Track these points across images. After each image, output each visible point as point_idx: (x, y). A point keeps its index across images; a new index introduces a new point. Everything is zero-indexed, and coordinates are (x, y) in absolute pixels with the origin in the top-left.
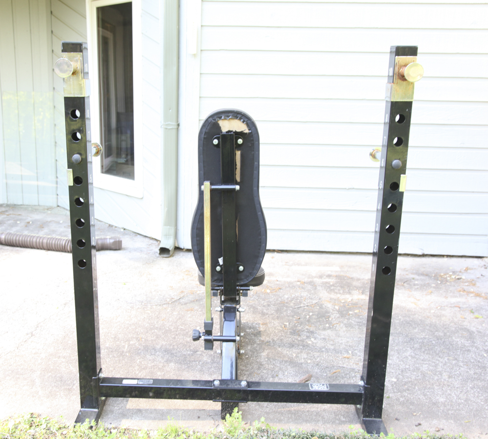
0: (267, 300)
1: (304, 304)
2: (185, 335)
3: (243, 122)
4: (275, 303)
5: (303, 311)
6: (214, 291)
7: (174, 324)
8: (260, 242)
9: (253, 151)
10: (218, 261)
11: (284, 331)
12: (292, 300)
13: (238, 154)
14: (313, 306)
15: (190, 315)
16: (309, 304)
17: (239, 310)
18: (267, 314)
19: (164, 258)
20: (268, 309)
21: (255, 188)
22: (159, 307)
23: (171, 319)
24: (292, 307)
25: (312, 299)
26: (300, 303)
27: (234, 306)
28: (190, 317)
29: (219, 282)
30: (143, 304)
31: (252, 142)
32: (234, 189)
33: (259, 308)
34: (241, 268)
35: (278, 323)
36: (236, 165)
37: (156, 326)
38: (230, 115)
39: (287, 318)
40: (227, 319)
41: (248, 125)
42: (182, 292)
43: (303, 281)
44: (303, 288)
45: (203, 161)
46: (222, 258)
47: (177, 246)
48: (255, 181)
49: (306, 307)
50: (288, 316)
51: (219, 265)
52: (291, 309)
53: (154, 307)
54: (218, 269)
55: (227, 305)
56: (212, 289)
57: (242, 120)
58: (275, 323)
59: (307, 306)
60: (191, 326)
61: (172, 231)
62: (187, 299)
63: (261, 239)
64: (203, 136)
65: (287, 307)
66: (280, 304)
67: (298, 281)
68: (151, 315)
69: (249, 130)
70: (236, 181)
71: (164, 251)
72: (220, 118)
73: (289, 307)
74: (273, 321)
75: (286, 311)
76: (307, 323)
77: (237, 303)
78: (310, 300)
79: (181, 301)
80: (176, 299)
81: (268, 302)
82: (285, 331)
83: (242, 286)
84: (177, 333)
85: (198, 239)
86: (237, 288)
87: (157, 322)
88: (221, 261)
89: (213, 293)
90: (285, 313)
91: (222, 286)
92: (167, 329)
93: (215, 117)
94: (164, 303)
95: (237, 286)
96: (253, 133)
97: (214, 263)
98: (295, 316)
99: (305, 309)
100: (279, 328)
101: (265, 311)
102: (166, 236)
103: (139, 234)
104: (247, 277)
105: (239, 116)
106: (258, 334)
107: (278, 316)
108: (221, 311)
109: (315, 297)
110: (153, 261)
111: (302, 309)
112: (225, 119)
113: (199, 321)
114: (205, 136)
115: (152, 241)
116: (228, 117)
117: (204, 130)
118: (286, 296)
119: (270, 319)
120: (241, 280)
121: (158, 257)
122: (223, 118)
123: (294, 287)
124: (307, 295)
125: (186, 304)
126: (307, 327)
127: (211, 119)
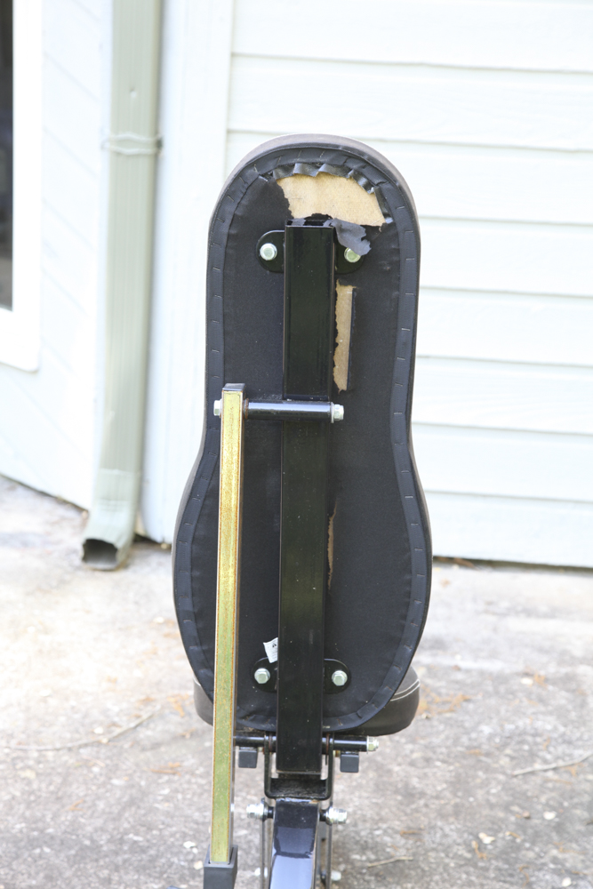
0: (422, 742)
1: (545, 761)
2: (144, 868)
3: (367, 187)
4: (448, 755)
5: (543, 788)
6: (245, 749)
7: (111, 826)
8: (409, 594)
9: (398, 288)
10: (263, 648)
11: (475, 866)
12: (505, 745)
13: (345, 294)
14: (573, 770)
15: (166, 791)
16: (561, 763)
17: (327, 815)
18: (422, 794)
19: (98, 574)
20: (425, 775)
21: (398, 414)
22: (65, 758)
23: (101, 805)
24: (504, 773)
25: (569, 743)
26: (533, 756)
27: (311, 802)
28: (167, 799)
29: (263, 721)
30: (13, 743)
31: (395, 258)
32: (327, 416)
33: (396, 769)
34: (340, 677)
35: (458, 830)
36: (336, 333)
37: (50, 831)
38: (320, 159)
39: (486, 812)
40: (283, 850)
41: (382, 198)
42: (147, 701)
43: (542, 673)
44: (541, 700)
45: (224, 316)
46: (276, 640)
47: (141, 531)
48: (399, 388)
49: (550, 774)
50: (492, 806)
51: (266, 664)
52: (501, 777)
53: (50, 755)
54: (262, 675)
55: (287, 800)
56: (238, 743)
57: (363, 181)
58: (447, 830)
59: (555, 769)
60: (166, 833)
61: (129, 486)
62: (160, 728)
63: (409, 583)
64: (225, 229)
65: (487, 769)
66: (464, 756)
67: (527, 674)
68: (35, 786)
69: (386, 215)
70: (334, 385)
71: (97, 549)
72: (288, 169)
73: (495, 771)
74: (439, 823)
75: (486, 784)
76: (555, 837)
77: (320, 792)
78: (564, 746)
79: (144, 734)
80: (125, 728)
81: (426, 747)
82: (481, 864)
83: (339, 735)
84: (119, 859)
85: (197, 573)
86: (324, 740)
87: (55, 817)
88: (271, 650)
89: (241, 755)
90: (480, 793)
91: (274, 734)
92: (87, 842)
93: (271, 165)
94: (84, 741)
95: (324, 736)
96: (400, 228)
97: (249, 656)
98: (516, 809)
99: (547, 780)
100: (462, 851)
101: (415, 782)
102: (108, 499)
103: (22, 484)
104: (358, 706)
105: (355, 166)
106: (391, 874)
107: (456, 805)
108: (264, 818)
109: (580, 739)
110: (62, 582)
111: (538, 780)
112: (304, 174)
113: (196, 815)
114: (233, 232)
115: (62, 511)
116: (316, 166)
117: (230, 209)
118: (486, 729)
119: (432, 815)
120: (339, 715)
121: (78, 568)
122: (296, 169)
123: (513, 693)
124: (555, 729)
125: (156, 746)
126: (554, 852)
127: (255, 171)
